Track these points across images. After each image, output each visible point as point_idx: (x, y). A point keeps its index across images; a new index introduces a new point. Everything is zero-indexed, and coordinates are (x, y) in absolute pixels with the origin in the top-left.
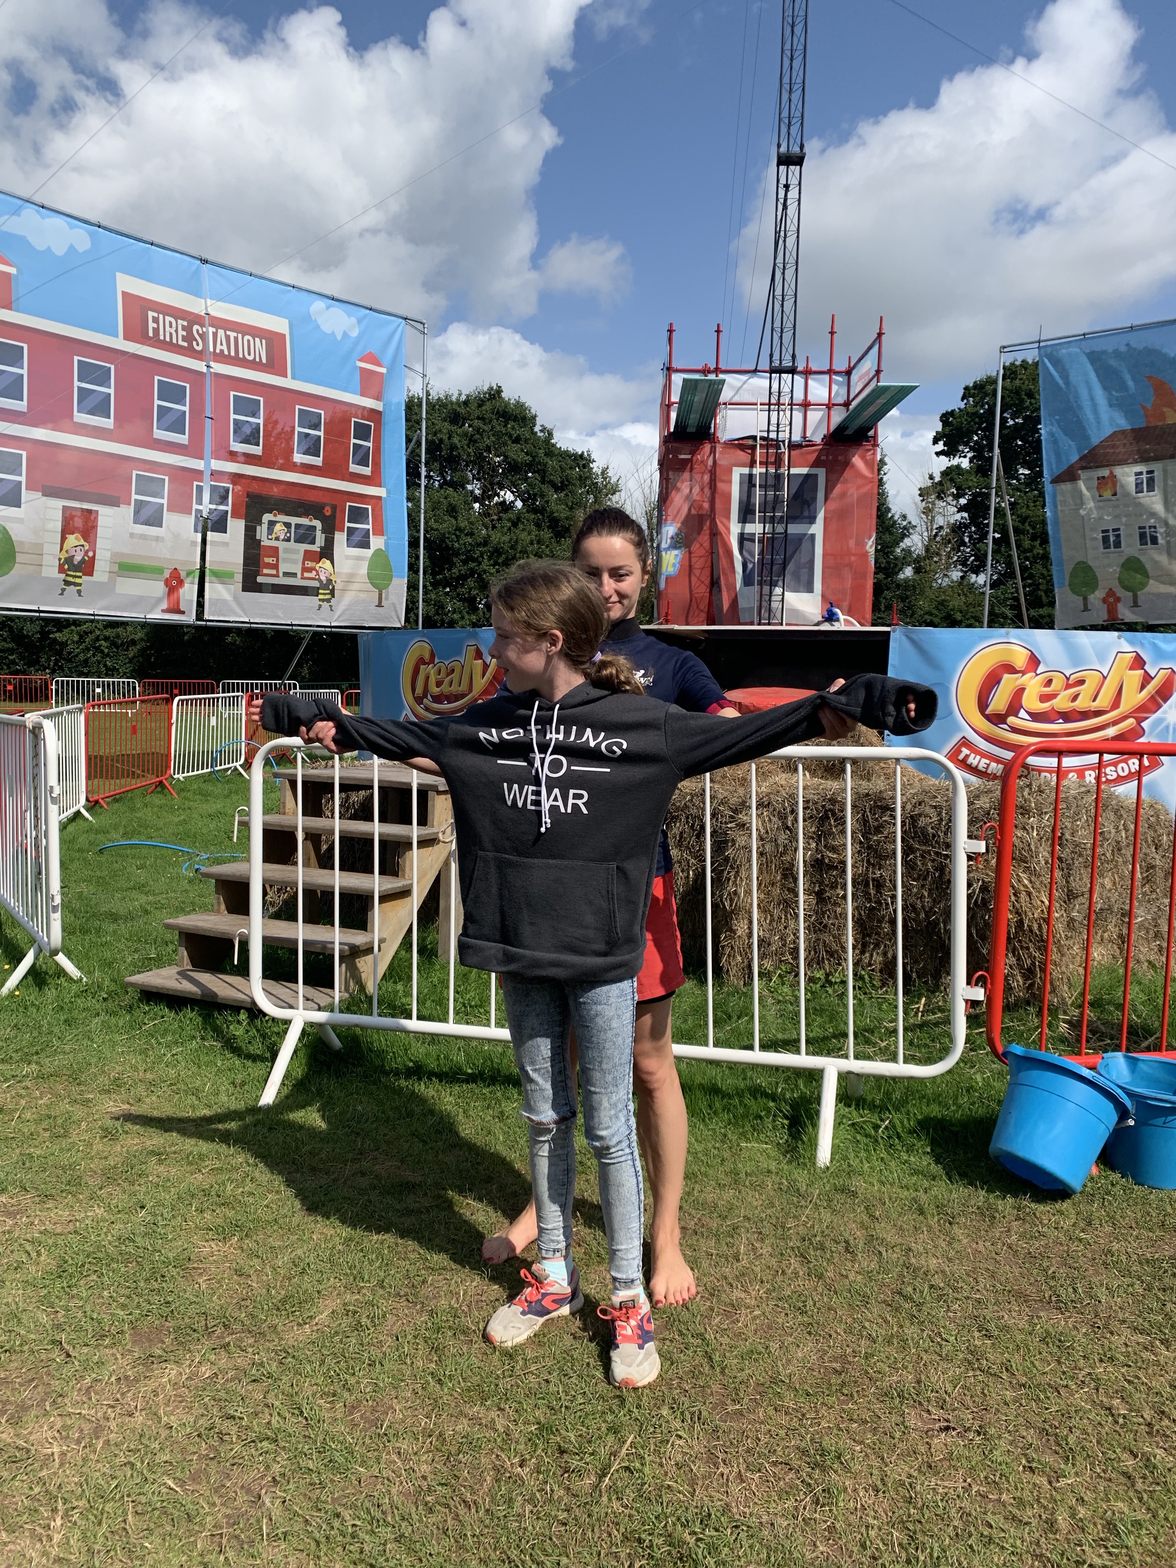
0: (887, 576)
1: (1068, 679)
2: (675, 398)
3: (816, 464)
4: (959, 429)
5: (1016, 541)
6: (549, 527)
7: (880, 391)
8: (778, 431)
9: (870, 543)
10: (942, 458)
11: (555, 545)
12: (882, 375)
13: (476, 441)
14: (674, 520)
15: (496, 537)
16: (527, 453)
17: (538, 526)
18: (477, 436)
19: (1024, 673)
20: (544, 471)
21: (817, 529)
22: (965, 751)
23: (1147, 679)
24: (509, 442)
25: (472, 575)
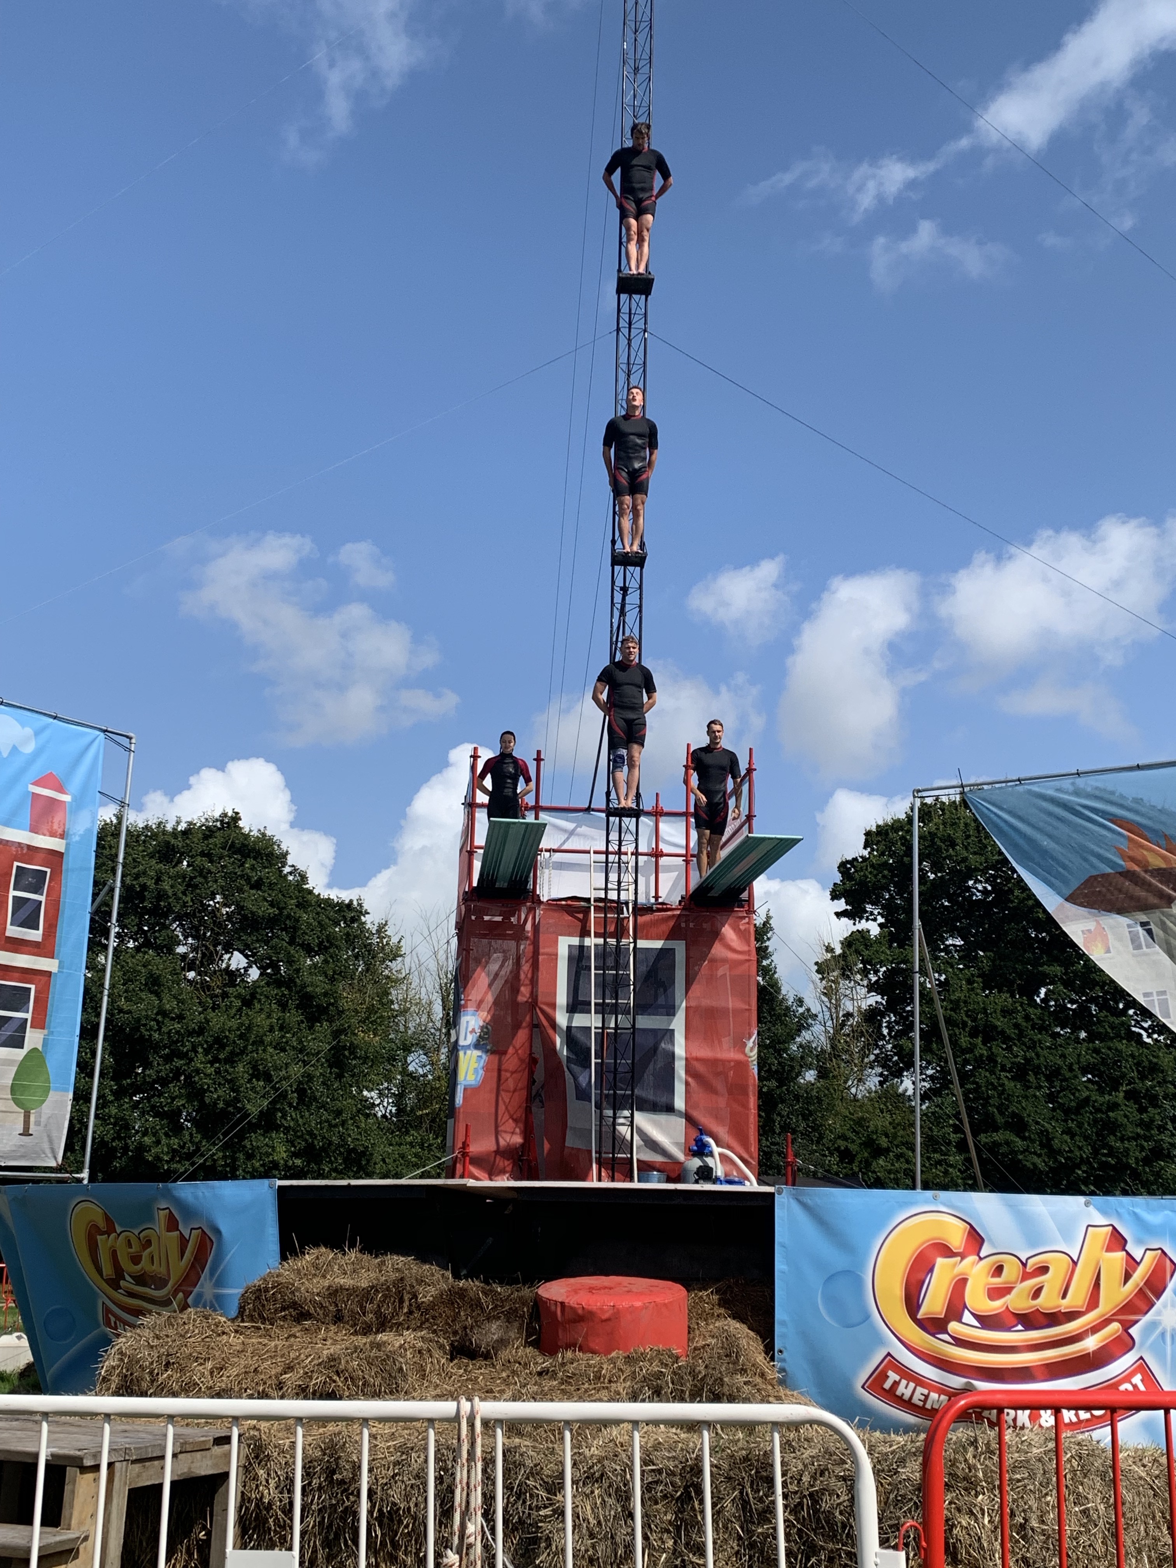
0: (781, 1083)
1: (1024, 1265)
2: (480, 839)
3: (672, 935)
4: (862, 883)
5: (950, 1036)
6: (297, 1007)
7: (751, 844)
8: (619, 890)
9: (750, 1044)
10: (844, 920)
11: (305, 1032)
12: (755, 821)
13: (196, 886)
14: (479, 1006)
15: (218, 1021)
16: (272, 905)
17: (283, 1006)
18: (199, 879)
19: (963, 1256)
20: (295, 929)
21: (678, 1024)
22: (893, 1376)
23: (1132, 1263)
24: (246, 888)
25: (176, 1078)
